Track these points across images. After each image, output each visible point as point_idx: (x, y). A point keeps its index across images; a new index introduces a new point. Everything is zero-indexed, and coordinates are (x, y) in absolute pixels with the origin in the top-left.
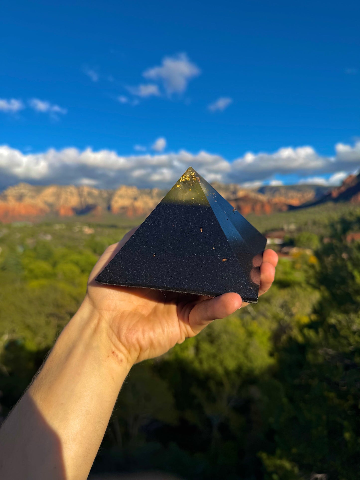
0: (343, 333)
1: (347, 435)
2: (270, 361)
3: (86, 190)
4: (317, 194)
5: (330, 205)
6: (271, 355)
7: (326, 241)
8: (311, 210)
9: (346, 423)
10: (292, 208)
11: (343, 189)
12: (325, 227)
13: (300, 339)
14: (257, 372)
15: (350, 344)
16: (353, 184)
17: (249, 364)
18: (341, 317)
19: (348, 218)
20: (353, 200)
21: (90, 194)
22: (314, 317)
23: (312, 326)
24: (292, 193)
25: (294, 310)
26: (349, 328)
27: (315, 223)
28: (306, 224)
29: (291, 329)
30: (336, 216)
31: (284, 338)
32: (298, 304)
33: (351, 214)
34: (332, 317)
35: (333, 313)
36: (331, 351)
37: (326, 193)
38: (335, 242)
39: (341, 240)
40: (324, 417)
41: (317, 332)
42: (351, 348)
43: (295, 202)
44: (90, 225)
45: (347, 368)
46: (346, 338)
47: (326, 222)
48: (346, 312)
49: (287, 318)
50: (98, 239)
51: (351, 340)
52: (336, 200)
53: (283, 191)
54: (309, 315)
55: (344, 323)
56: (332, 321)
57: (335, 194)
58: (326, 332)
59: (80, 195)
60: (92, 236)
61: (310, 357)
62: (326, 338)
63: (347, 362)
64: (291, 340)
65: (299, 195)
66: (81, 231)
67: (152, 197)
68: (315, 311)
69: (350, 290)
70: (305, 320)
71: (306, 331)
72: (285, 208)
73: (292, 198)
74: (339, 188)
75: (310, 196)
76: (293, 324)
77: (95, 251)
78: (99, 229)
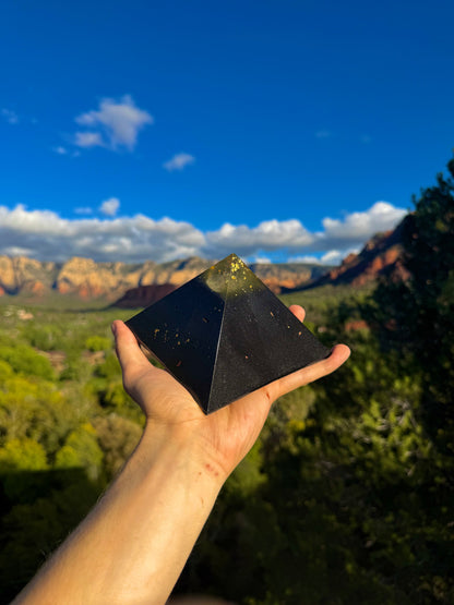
0: (343, 441)
1: (349, 567)
2: (261, 479)
3: (24, 261)
4: (313, 276)
5: (329, 287)
6: (262, 471)
7: (322, 330)
8: (306, 293)
9: (348, 553)
10: (285, 290)
11: (343, 269)
12: (323, 313)
13: (294, 450)
14: (245, 494)
15: (351, 455)
16: (355, 264)
17: (236, 485)
18: (339, 422)
19: (350, 303)
20: (354, 283)
21: (28, 267)
22: (310, 422)
23: (308, 433)
24: (285, 274)
25: (289, 414)
26: (349, 435)
29: (285, 437)
30: (335, 301)
31: (277, 449)
32: (293, 407)
33: (352, 299)
34: (329, 422)
35: (330, 418)
36: (330, 465)
37: (324, 273)
38: (332, 332)
39: (339, 330)
40: (323, 547)
41: (313, 441)
42: (352, 460)
43: (289, 284)
44: (27, 310)
45: (348, 484)
46: (346, 447)
47: (324, 307)
48: (346, 416)
49: (281, 424)
50: (38, 327)
51: (353, 450)
52: (335, 282)
53: (276, 271)
54: (306, 420)
55: (345, 429)
56: (330, 427)
57: (334, 275)
58: (322, 440)
59: (16, 268)
60: (30, 323)
61: (305, 472)
62: (323, 449)
63: (348, 476)
64: (285, 451)
65: (295, 275)
66: (15, 315)
67: (114, 273)
68: (311, 415)
69: (350, 389)
70: (301, 426)
71: (300, 440)
72: (278, 291)
73: (286, 278)
74: (339, 268)
75: (306, 277)
76: (288, 432)
77: (33, 344)
78: (40, 314)
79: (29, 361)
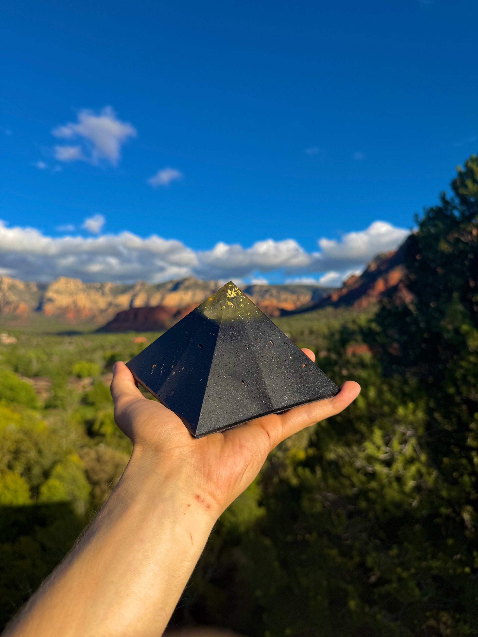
0: (346, 470)
1: (352, 604)
2: (260, 512)
3: (7, 281)
4: (313, 298)
5: (330, 310)
6: (260, 504)
7: (323, 354)
8: (307, 316)
9: (350, 588)
10: (284, 313)
11: (345, 291)
12: (325, 337)
13: (294, 481)
14: (242, 529)
15: (353, 486)
16: (356, 286)
17: (233, 519)
18: (341, 450)
19: (351, 326)
20: (356, 304)
21: (12, 288)
22: (311, 452)
23: (308, 463)
24: (284, 296)
25: (289, 443)
26: (351, 464)
27: (311, 332)
28: (302, 333)
29: (285, 467)
30: (336, 324)
31: (276, 480)
33: (354, 321)
34: (331, 451)
35: (332, 447)
36: (331, 495)
37: (325, 295)
38: (334, 356)
39: (340, 354)
40: (325, 583)
41: (313, 471)
42: (355, 490)
43: (289, 306)
44: (10, 333)
45: (350, 515)
46: (348, 477)
47: (326, 331)
48: (348, 445)
49: (279, 454)
50: (21, 352)
51: (355, 480)
52: (336, 305)
53: (274, 292)
54: (306, 449)
55: (347, 458)
56: (331, 456)
57: (335, 297)
58: (324, 471)
60: (13, 347)
61: (305, 504)
62: (325, 479)
63: (351, 508)
64: (284, 482)
65: (294, 297)
67: (103, 294)
68: (311, 444)
69: (352, 416)
70: (302, 455)
71: (300, 470)
72: (277, 313)
73: (286, 300)
74: (340, 289)
75: (306, 299)
76: (288, 462)
77: (16, 370)
78: (23, 338)
79: (12, 389)
